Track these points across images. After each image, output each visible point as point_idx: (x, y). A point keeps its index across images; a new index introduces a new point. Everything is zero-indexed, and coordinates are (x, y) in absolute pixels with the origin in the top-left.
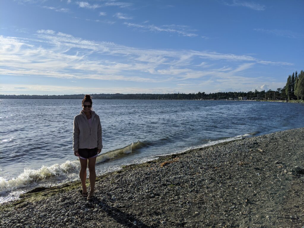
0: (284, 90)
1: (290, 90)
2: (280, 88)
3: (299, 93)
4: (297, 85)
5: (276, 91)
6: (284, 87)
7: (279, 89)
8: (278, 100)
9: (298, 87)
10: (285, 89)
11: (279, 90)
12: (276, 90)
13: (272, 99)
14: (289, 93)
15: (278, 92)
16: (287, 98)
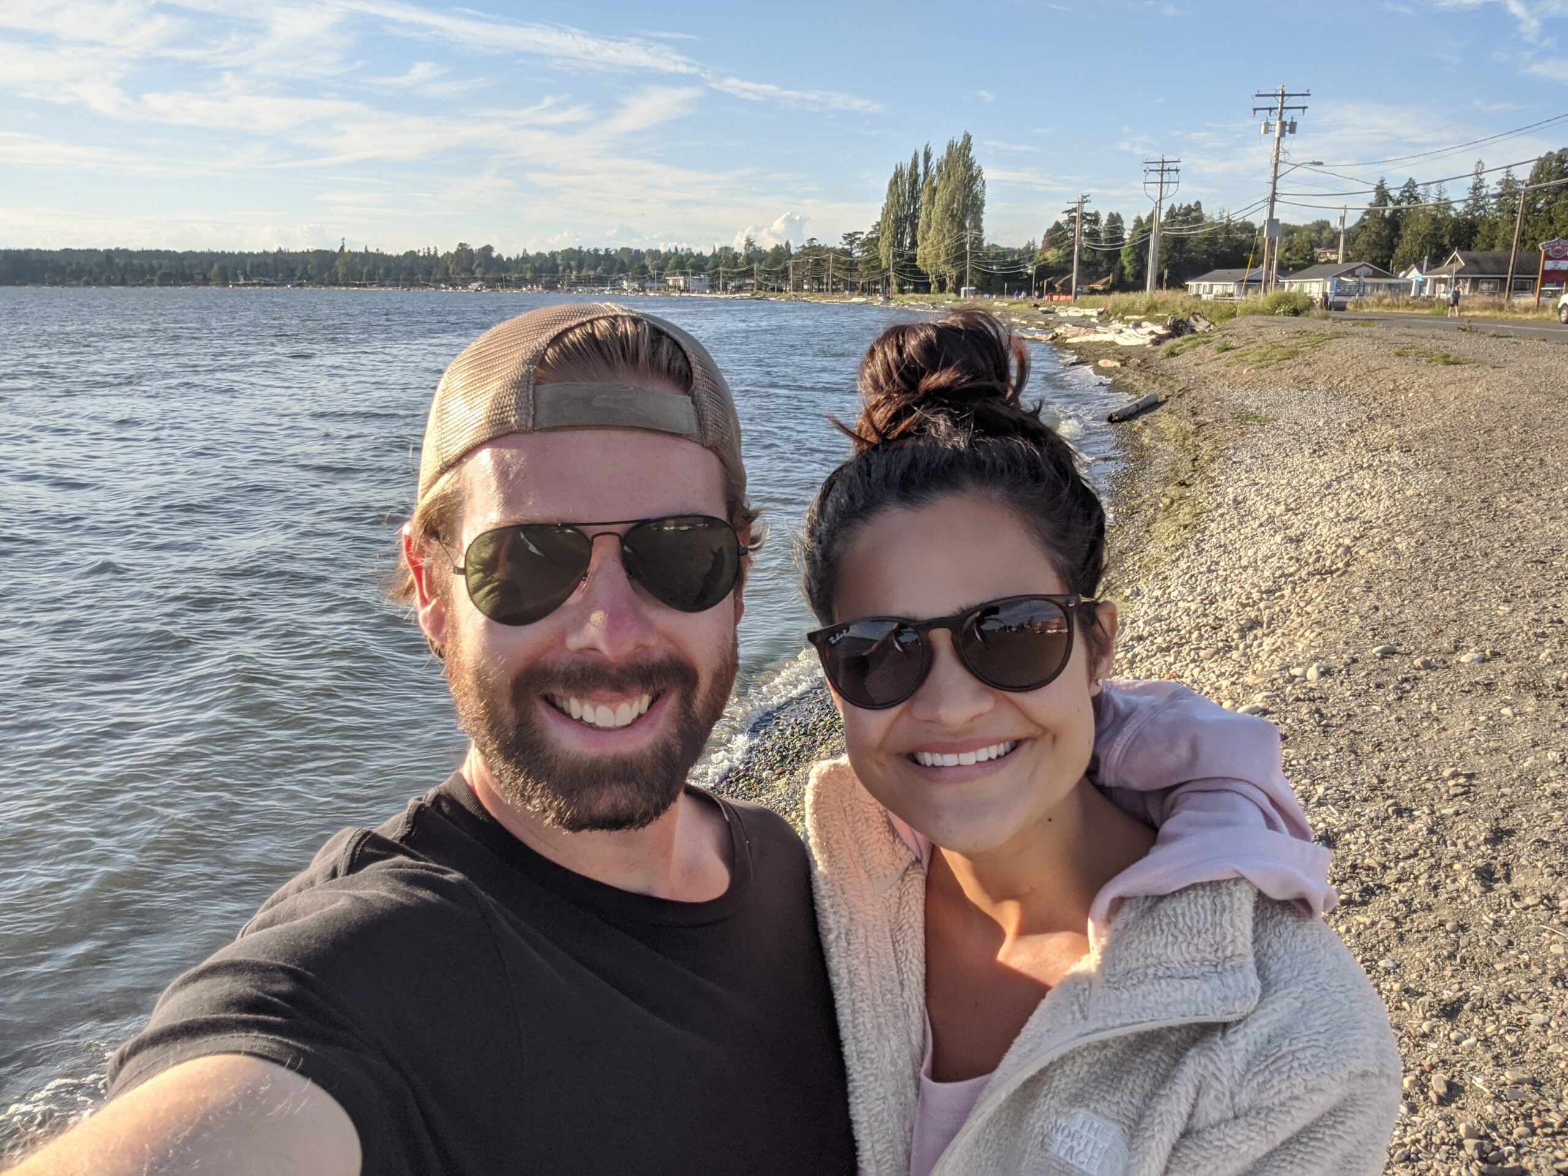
0: (873, 239)
1: (900, 244)
2: (856, 233)
3: (938, 256)
4: (929, 215)
5: (839, 247)
6: (874, 227)
7: (850, 237)
8: (847, 292)
9: (933, 225)
10: (878, 239)
11: (851, 243)
12: (837, 242)
13: (819, 290)
14: (894, 257)
15: (849, 253)
16: (888, 284)
